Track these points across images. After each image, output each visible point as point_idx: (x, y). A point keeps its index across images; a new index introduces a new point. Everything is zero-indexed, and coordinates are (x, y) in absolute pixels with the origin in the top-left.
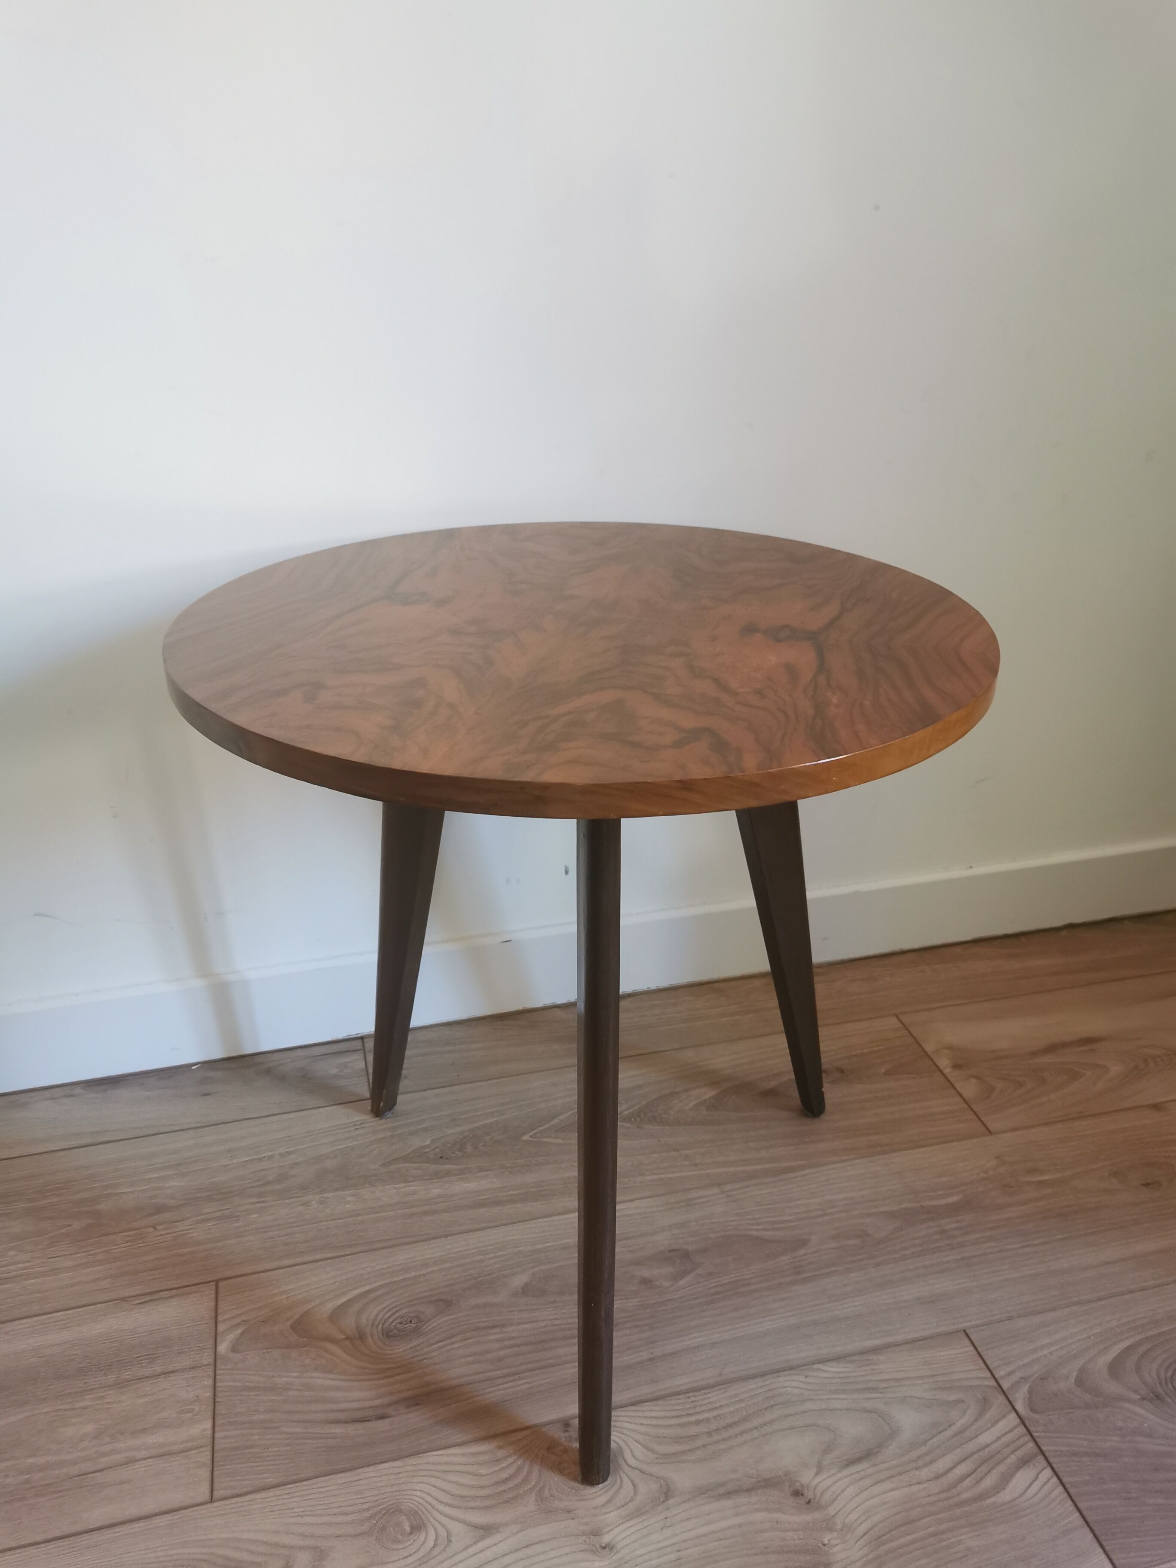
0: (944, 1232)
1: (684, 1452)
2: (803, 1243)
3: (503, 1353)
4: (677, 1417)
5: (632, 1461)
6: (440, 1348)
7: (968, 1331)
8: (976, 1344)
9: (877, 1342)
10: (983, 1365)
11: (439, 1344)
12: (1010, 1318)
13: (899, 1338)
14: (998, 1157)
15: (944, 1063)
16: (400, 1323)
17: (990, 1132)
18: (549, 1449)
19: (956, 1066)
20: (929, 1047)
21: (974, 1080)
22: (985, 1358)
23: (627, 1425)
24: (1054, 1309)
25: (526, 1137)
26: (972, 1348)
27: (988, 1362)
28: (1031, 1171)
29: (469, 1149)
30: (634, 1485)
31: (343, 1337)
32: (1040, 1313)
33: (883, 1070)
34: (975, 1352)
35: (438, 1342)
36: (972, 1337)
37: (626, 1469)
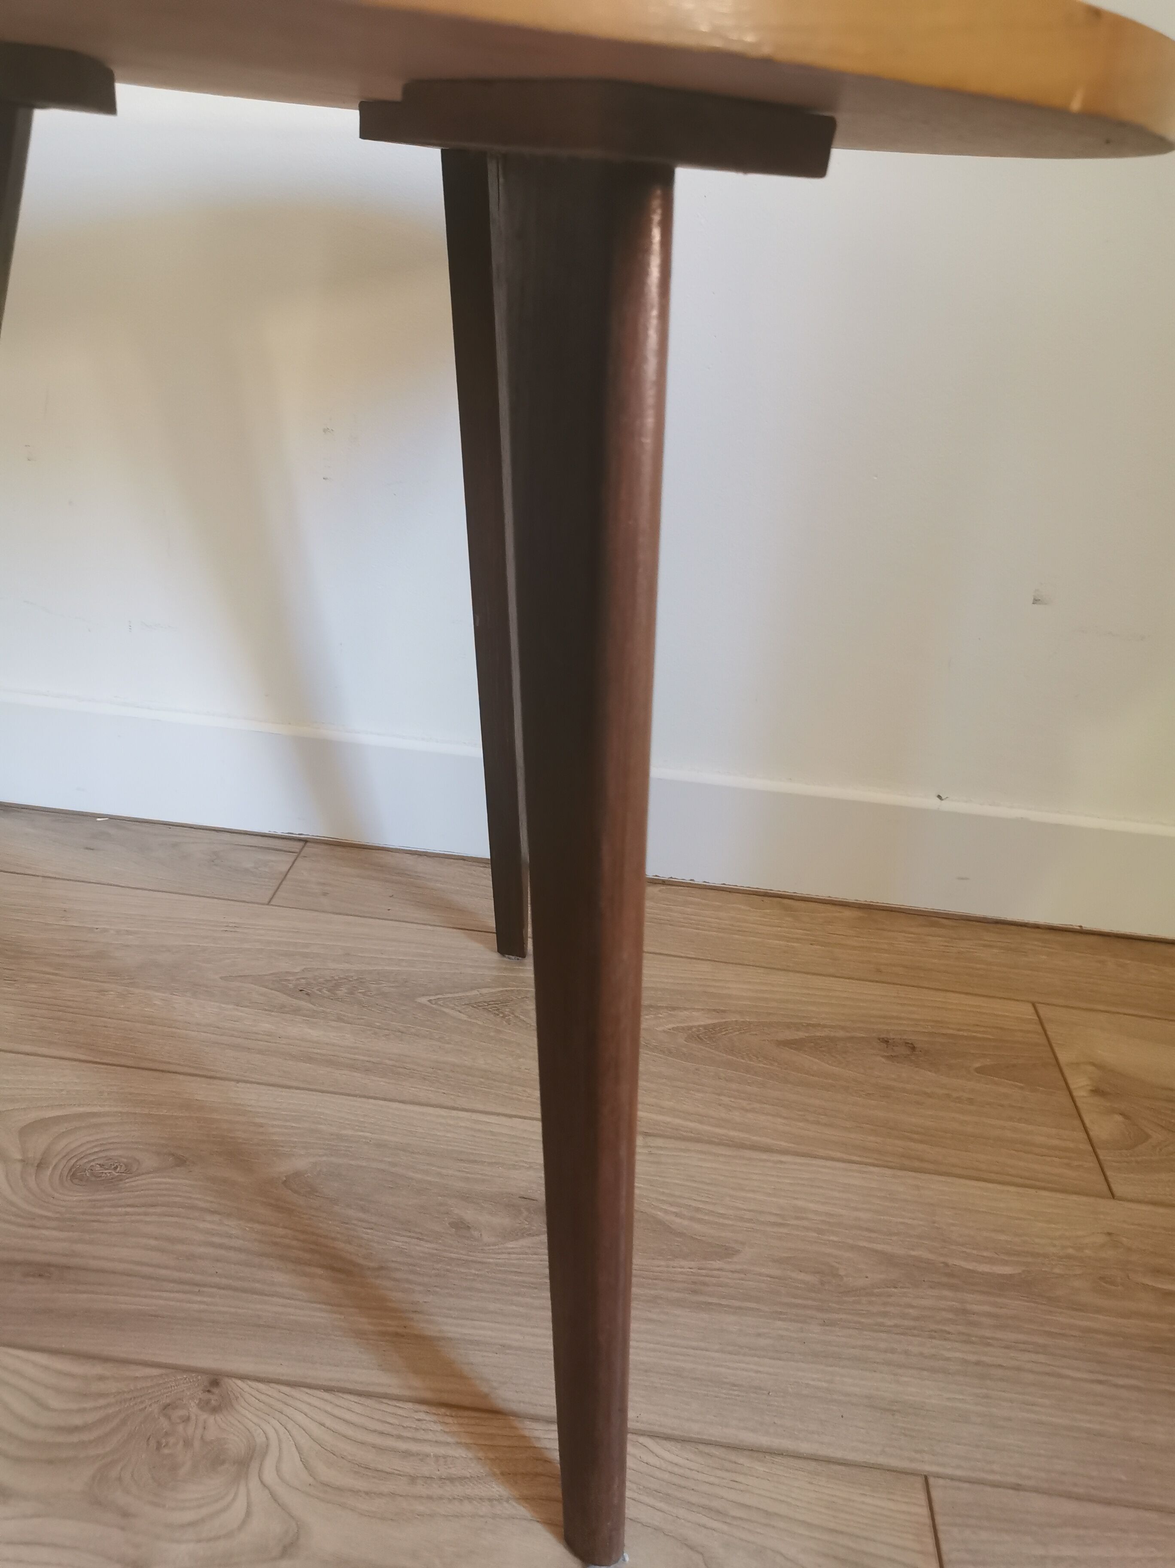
0: (965, 1312)
1: (355, 1492)
2: (727, 1252)
3: (202, 1250)
4: (382, 1433)
5: (269, 1475)
6: (127, 1214)
7: (932, 1481)
8: (936, 1508)
9: (764, 1441)
10: (931, 1548)
11: (129, 1209)
12: (1017, 1488)
13: (805, 1447)
14: (1109, 1234)
15: (1080, 1084)
16: (101, 1165)
17: (1113, 1196)
18: (166, 1407)
19: (1097, 1092)
20: (1064, 1057)
21: (1119, 1118)
22: (941, 1536)
23: (300, 1417)
24: (1108, 1503)
25: (424, 1000)
26: (925, 1511)
27: (944, 1547)
28: (1157, 1271)
29: (342, 992)
30: (248, 1514)
31: (19, 1157)
32: (1078, 1498)
33: (977, 1065)
34: (928, 1521)
35: (129, 1206)
36: (935, 1494)
37: (254, 1482)
